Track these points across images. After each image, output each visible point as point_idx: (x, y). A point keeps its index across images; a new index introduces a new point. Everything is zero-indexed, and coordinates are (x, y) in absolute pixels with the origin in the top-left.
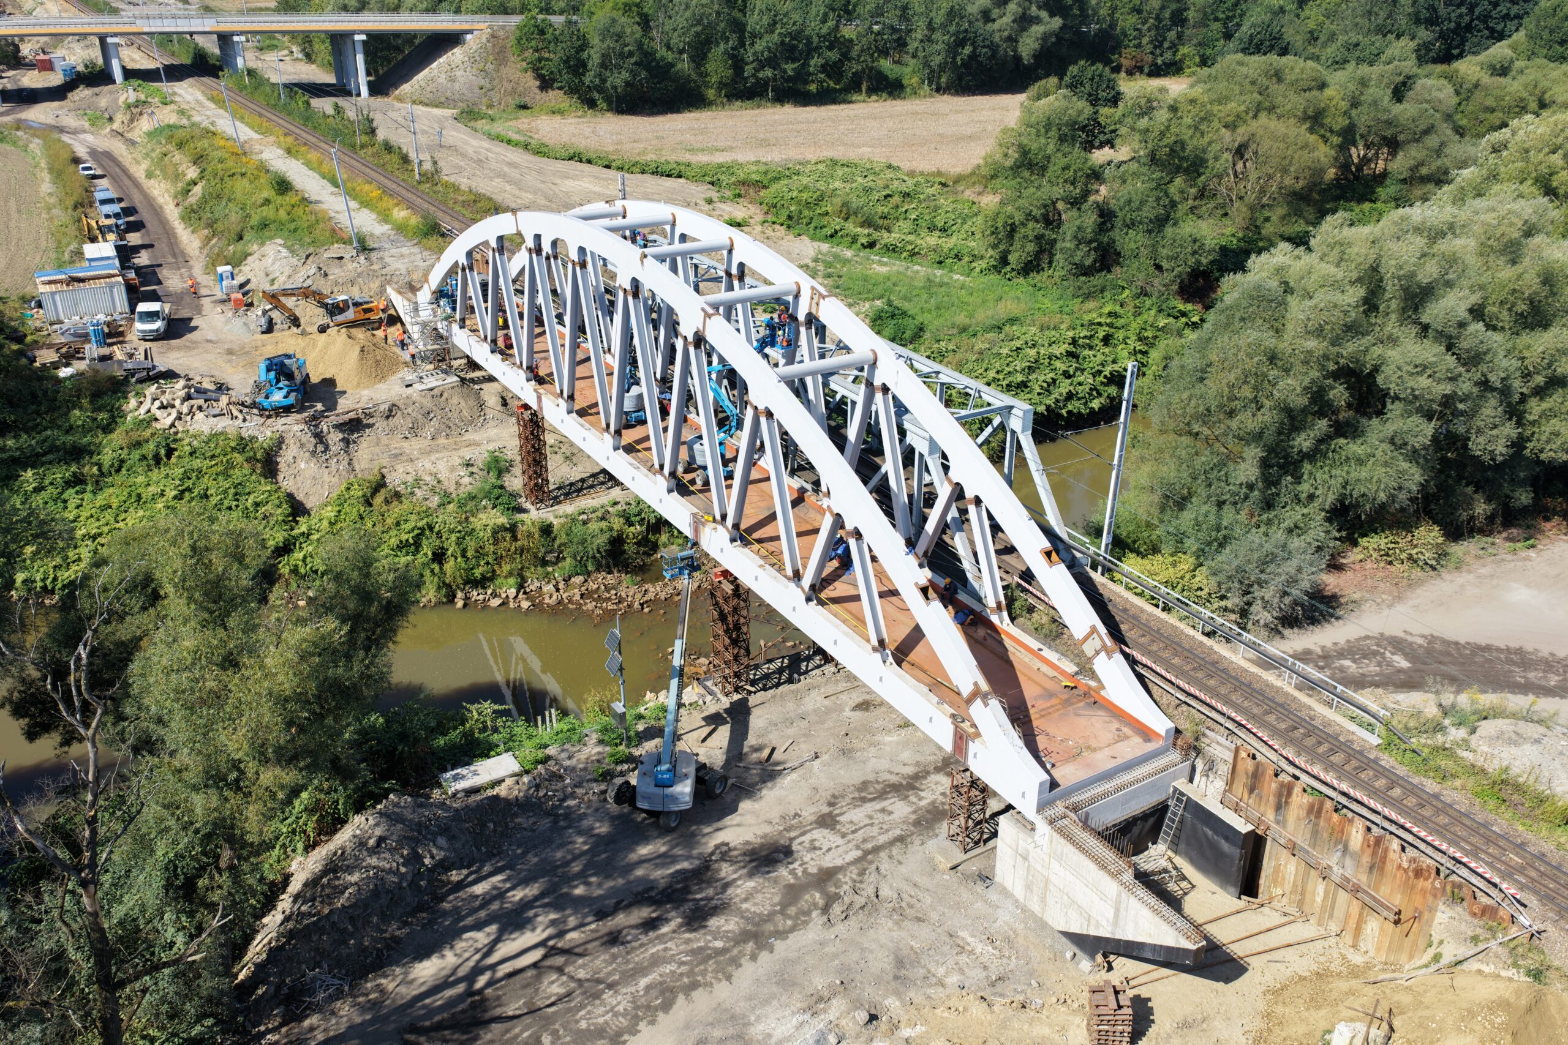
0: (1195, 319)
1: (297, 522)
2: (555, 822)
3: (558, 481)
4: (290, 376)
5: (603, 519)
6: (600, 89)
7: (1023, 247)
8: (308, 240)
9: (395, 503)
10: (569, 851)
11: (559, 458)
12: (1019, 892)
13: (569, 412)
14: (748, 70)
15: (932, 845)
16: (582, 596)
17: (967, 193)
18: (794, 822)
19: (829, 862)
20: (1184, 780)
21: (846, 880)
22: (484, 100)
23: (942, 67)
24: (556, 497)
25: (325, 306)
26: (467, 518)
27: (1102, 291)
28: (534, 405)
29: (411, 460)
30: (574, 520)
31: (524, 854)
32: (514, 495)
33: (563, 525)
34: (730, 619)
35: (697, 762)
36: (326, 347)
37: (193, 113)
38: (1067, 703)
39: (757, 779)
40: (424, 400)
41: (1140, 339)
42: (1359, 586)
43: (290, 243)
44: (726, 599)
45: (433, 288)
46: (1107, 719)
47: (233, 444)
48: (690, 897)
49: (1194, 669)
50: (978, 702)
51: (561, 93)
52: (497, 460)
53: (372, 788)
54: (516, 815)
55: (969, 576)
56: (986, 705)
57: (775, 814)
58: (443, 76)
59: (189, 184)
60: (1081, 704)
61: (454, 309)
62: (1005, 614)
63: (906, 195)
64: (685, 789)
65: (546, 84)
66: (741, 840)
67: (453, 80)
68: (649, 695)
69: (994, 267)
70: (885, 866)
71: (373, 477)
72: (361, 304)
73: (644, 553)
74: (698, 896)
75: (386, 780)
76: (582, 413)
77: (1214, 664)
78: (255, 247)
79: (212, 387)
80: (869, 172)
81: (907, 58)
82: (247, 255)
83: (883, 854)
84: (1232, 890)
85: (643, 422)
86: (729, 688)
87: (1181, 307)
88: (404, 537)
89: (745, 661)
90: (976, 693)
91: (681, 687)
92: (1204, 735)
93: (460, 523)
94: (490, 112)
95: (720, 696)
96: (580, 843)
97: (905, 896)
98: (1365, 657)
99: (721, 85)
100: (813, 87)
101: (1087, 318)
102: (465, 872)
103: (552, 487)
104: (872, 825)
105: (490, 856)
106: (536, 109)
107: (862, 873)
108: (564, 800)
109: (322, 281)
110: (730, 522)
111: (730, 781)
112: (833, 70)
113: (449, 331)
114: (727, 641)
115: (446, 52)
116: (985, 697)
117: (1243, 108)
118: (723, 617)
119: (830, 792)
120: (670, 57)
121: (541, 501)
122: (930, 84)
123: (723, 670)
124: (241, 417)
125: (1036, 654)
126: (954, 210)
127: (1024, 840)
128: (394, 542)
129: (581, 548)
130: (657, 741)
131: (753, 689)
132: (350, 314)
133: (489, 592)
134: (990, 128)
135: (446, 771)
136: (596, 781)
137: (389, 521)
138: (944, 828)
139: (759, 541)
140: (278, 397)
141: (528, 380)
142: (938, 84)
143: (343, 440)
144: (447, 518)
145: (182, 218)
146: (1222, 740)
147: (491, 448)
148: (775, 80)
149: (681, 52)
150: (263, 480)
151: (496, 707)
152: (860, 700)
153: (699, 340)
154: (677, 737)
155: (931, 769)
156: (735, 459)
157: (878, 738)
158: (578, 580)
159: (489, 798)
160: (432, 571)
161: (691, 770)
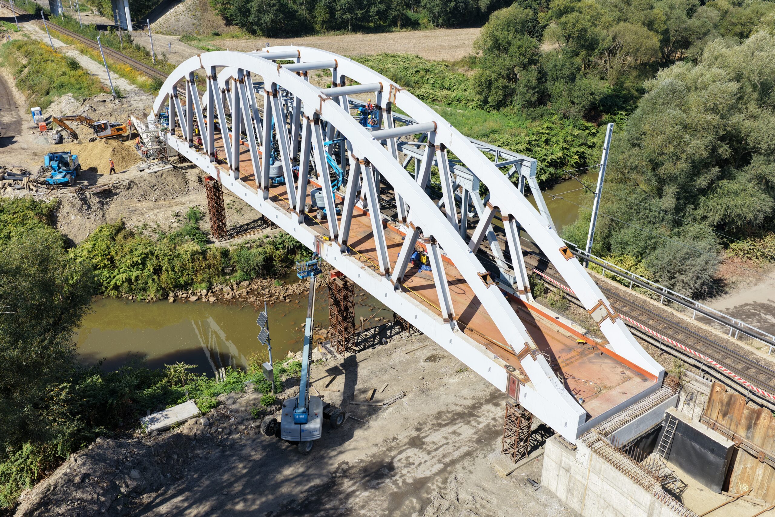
0: (594, 131)
1: (67, 252)
2: (223, 451)
3: (233, 224)
4: (66, 164)
5: (260, 246)
6: (258, 24)
7: (496, 93)
8: (87, 93)
9: (130, 239)
10: (233, 475)
11: (233, 210)
12: (561, 494)
13: (236, 178)
14: (338, 14)
15: (491, 457)
16: (248, 293)
17: (460, 70)
18: (393, 444)
19: (421, 473)
20: (673, 408)
21: (434, 486)
22: (195, 31)
23: (439, 14)
24: (232, 234)
25: (93, 127)
26: (175, 247)
27: (542, 116)
28: (215, 177)
29: (142, 214)
30: (242, 247)
31: (200, 477)
32: (205, 234)
33: (235, 250)
34: (342, 304)
35: (324, 403)
36: (92, 149)
37: (31, 35)
38: (582, 354)
39: (365, 413)
40: (150, 179)
41: (565, 142)
42: (734, 273)
43: (76, 95)
44: (339, 291)
45: (156, 113)
46: (613, 365)
47: (27, 205)
48: (322, 508)
49: (665, 328)
50: (529, 357)
51: (237, 27)
52: (195, 213)
53: (86, 433)
54: (194, 448)
55: (502, 270)
56: (535, 359)
57: (379, 440)
58: (173, 19)
59: (22, 68)
60: (592, 355)
61: (168, 124)
62: (530, 294)
63: (427, 71)
64: (316, 424)
65: (229, 22)
66: (356, 459)
67: (178, 20)
68: (290, 354)
69: (480, 105)
70: (461, 475)
71: (118, 223)
72: (115, 126)
73: (286, 267)
74: (328, 506)
75: (98, 425)
76: (245, 179)
77: (678, 324)
78: (56, 98)
79: (19, 173)
80: (406, 59)
81: (421, 9)
82: (51, 103)
83: (458, 466)
84: (716, 488)
85: (283, 184)
86: (341, 348)
87: (586, 124)
88: (135, 259)
89: (351, 331)
90: (527, 351)
91: (311, 349)
92: (686, 375)
93: (171, 250)
94: (199, 37)
95: (336, 354)
96: (241, 468)
97: (478, 499)
98: (748, 317)
99: (323, 22)
100: (372, 25)
101: (535, 130)
102: (154, 495)
103: (229, 228)
104: (448, 444)
105: (174, 480)
106: (224, 36)
107: (445, 482)
108: (230, 434)
109: (93, 114)
110: (340, 239)
111: (347, 415)
112: (383, 15)
113: (166, 137)
114: (340, 318)
115: (174, 6)
116: (534, 354)
117: (611, 19)
118: (337, 303)
119: (416, 421)
120: (295, 7)
121: (222, 237)
122: (433, 22)
123: (338, 337)
124: (35, 189)
125: (555, 321)
126: (454, 78)
127: (567, 458)
128: (129, 262)
129: (246, 264)
130: (295, 388)
131: (357, 349)
132: (109, 132)
133: (190, 292)
134: (467, 42)
135: (145, 415)
136: (253, 419)
137: (126, 250)
138: (499, 443)
139: (361, 252)
140: (59, 177)
141: (211, 162)
142: (437, 22)
143: (99, 202)
144: (162, 247)
145: (17, 85)
146: (700, 379)
147: (191, 205)
148: (352, 19)
149: (301, 4)
150: (46, 226)
151: (187, 366)
152: (429, 354)
153: (317, 118)
154: (309, 385)
155: (483, 401)
156: (342, 203)
157: (444, 380)
158: (245, 283)
159: (174, 436)
160: (153, 280)
161: (320, 411)
